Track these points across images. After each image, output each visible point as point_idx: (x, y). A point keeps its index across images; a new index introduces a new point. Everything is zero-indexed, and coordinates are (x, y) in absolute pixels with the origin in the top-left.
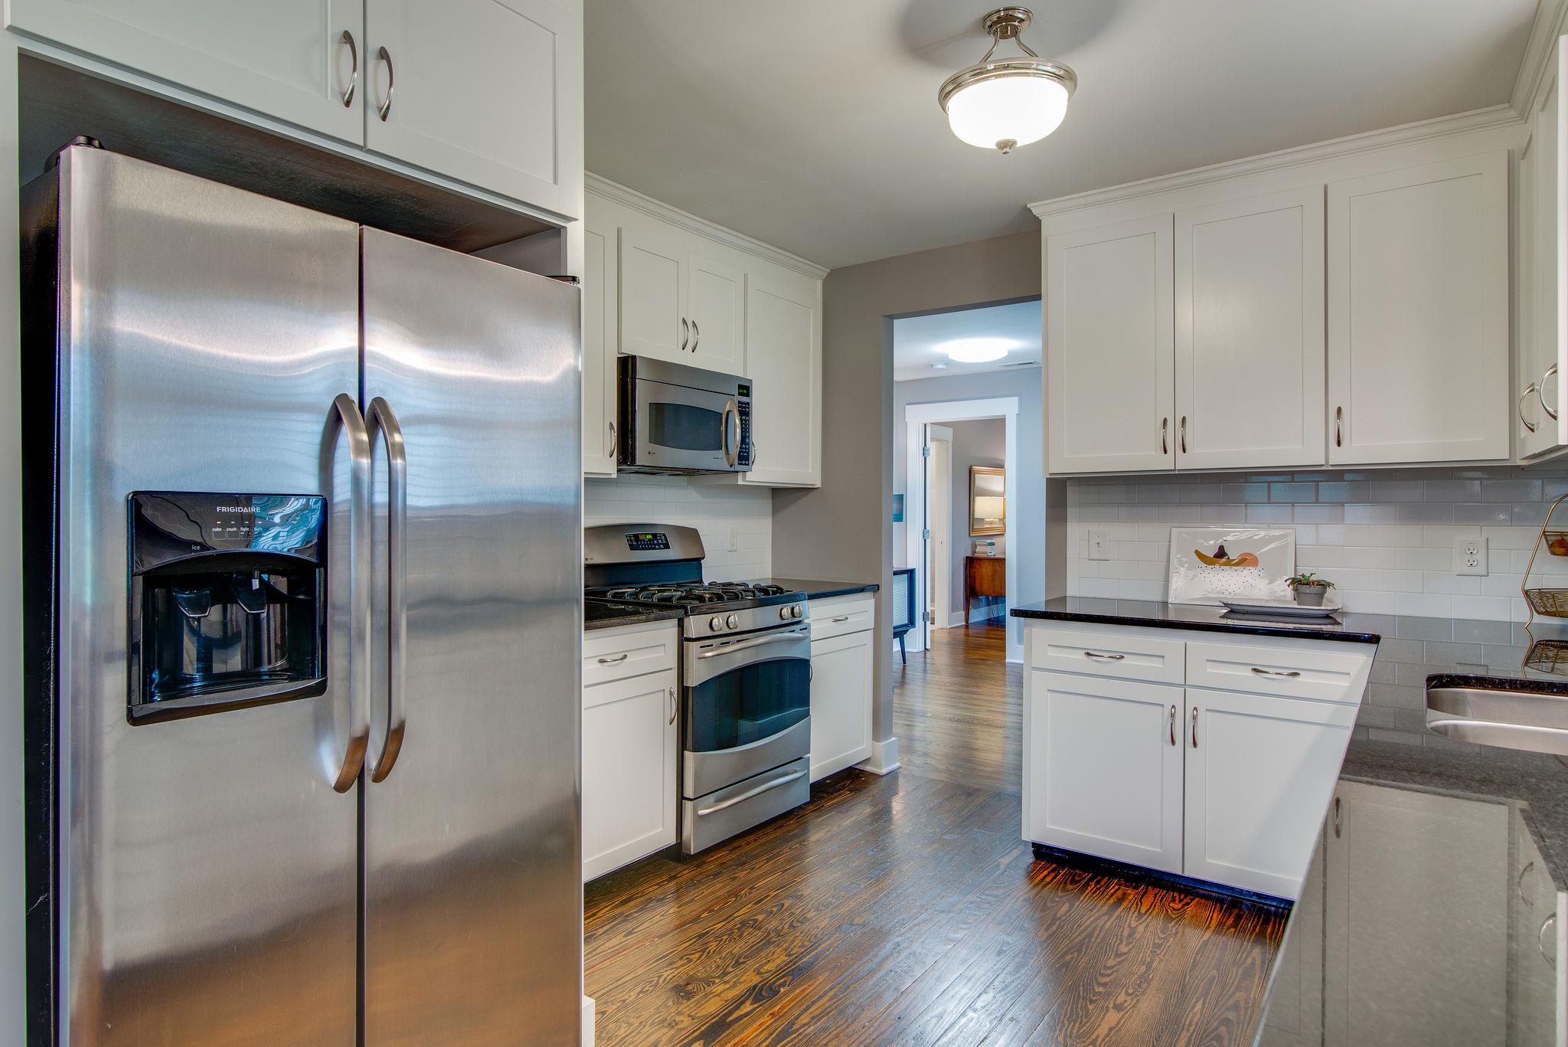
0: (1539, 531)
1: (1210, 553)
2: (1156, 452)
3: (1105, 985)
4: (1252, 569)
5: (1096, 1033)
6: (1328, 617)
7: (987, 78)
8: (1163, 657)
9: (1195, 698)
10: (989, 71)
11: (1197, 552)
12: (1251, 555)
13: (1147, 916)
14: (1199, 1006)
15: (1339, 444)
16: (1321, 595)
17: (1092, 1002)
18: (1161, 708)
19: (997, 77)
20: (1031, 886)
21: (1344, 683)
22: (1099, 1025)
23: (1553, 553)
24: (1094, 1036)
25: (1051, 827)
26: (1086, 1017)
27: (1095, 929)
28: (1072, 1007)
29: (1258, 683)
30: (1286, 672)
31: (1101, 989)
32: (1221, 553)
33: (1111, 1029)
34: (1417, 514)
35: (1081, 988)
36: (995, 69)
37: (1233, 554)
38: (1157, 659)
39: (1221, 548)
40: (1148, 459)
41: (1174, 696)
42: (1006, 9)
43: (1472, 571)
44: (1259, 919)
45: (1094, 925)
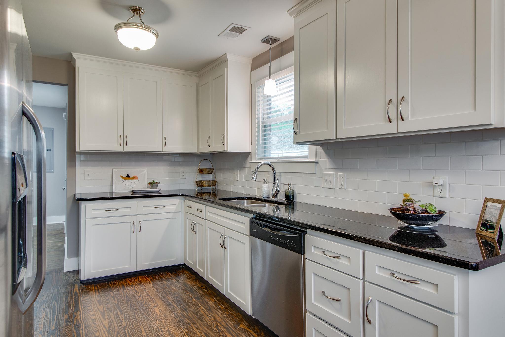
0: (198, 168)
1: (125, 176)
2: (118, 145)
3: (145, 304)
4: (137, 180)
5: (158, 314)
6: (158, 192)
7: (137, 28)
8: (131, 207)
9: (140, 218)
10: (137, 26)
11: (121, 176)
12: (136, 176)
13: (133, 285)
14: (169, 297)
15: (165, 146)
16: (157, 186)
17: (148, 309)
18: (130, 223)
19: (140, 28)
20: (94, 293)
21: (175, 207)
22: (156, 312)
23: (200, 173)
24: (158, 315)
25: (93, 272)
26: (152, 312)
27: (126, 294)
28: (146, 313)
29: (156, 210)
30: (161, 206)
31: (146, 306)
32: (128, 176)
33: (159, 311)
34: (174, 164)
35: (142, 308)
36: (140, 26)
37: (131, 177)
38: (128, 208)
39: (128, 174)
40: (115, 147)
41: (134, 219)
42: (139, 7)
43: (183, 178)
44: (156, 275)
45: (124, 293)
